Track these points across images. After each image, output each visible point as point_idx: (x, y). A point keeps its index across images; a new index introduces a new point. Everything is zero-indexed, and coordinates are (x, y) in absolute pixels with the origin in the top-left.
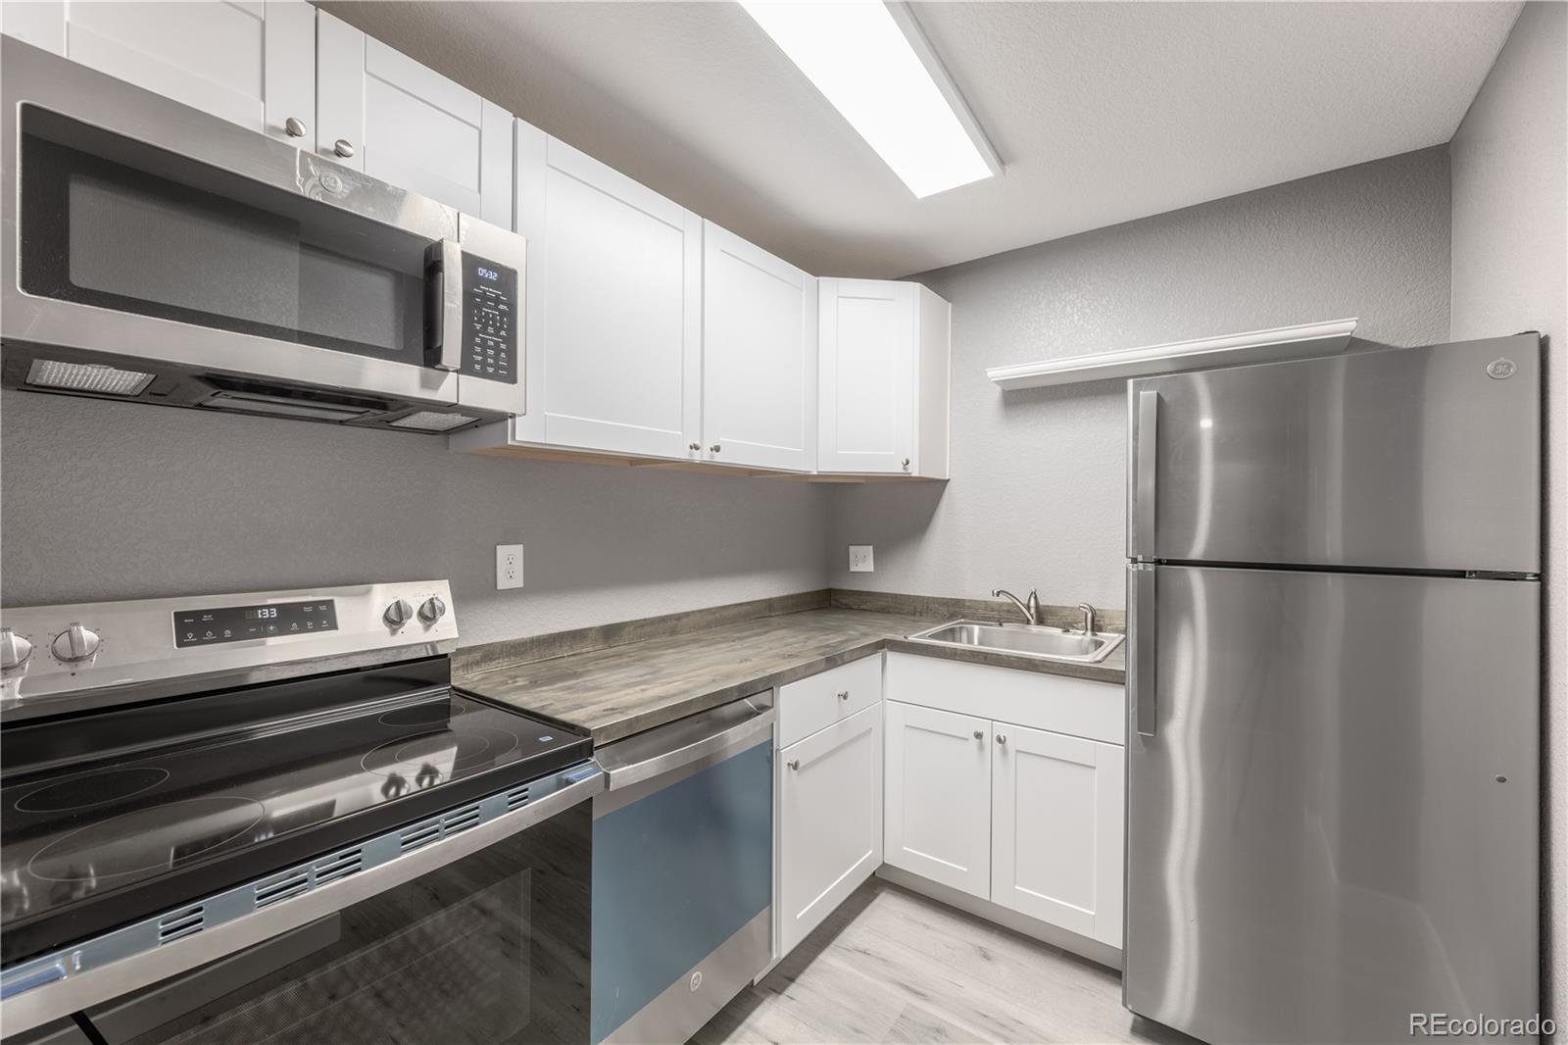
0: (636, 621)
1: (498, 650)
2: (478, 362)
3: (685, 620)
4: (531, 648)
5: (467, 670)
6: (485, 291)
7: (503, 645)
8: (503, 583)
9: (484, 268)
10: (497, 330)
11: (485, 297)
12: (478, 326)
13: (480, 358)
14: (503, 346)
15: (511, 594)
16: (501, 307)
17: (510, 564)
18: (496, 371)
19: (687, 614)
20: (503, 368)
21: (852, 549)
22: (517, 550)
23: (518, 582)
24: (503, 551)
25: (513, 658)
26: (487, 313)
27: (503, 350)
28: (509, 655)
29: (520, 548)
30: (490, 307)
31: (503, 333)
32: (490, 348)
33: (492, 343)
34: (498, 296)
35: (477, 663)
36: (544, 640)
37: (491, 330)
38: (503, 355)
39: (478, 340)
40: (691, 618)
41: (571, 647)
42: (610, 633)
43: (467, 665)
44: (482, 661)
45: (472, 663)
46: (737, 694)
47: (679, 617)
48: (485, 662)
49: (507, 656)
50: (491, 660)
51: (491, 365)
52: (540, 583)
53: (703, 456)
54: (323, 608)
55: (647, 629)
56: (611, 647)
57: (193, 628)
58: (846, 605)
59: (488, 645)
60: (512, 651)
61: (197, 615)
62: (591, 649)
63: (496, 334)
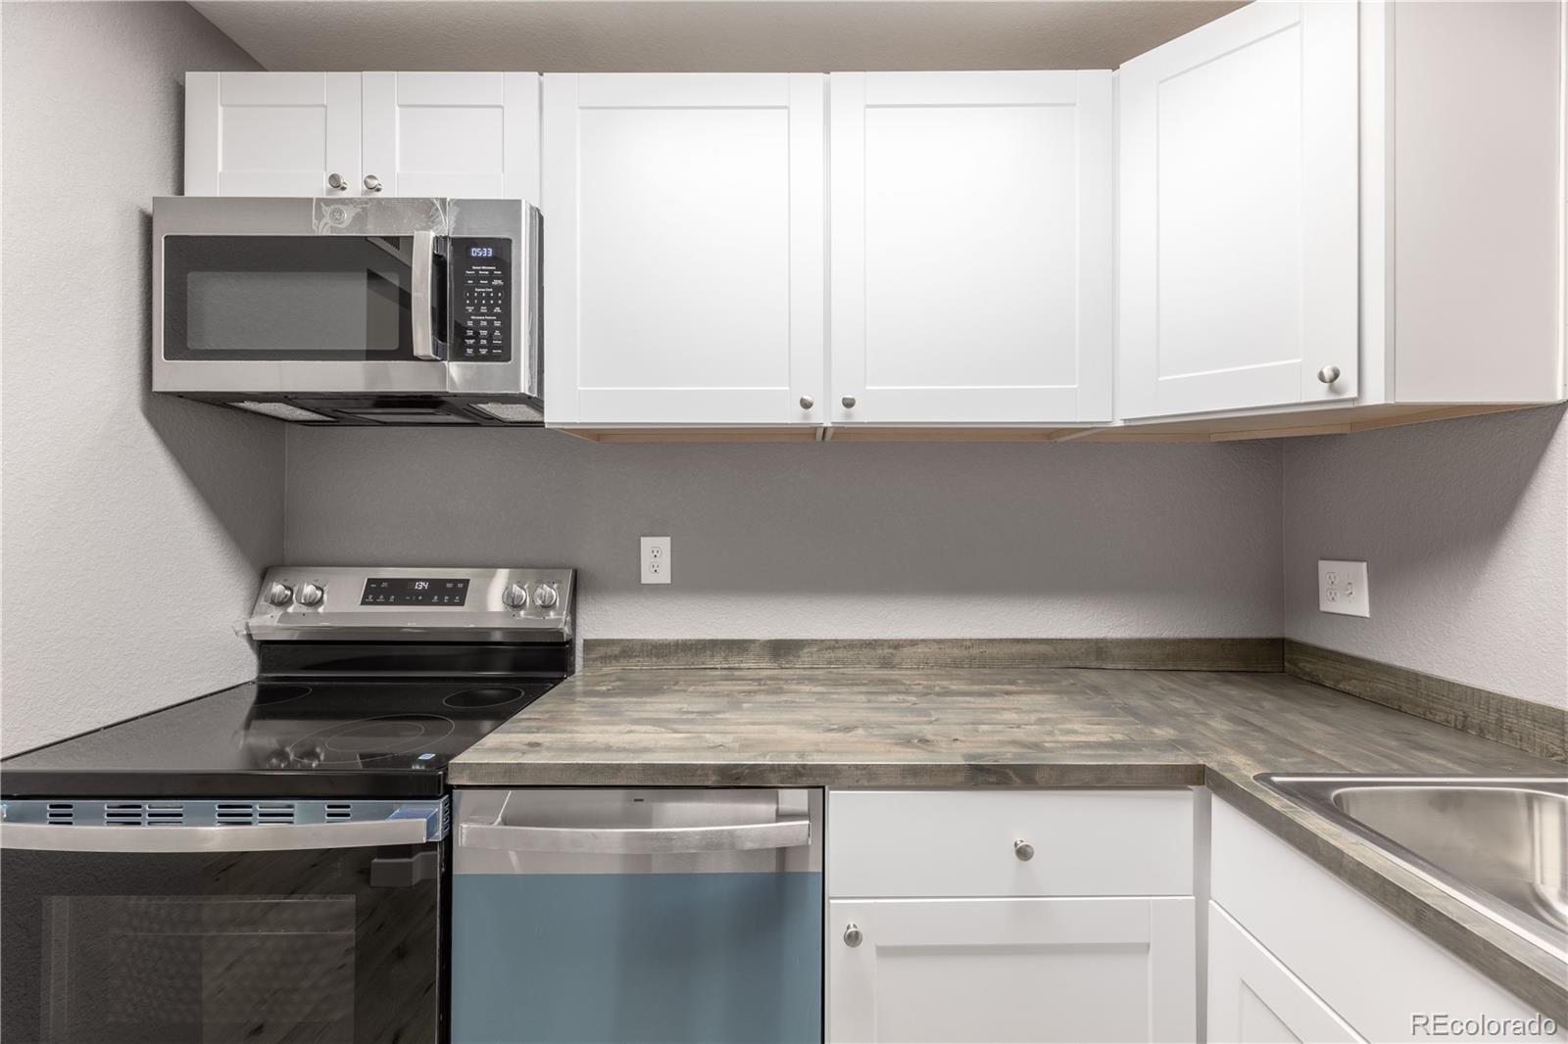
0: (822, 641)
1: (638, 648)
2: (470, 347)
3: (906, 651)
4: (676, 652)
5: (606, 663)
6: (477, 271)
7: (644, 643)
8: (647, 577)
9: (477, 247)
10: (491, 308)
11: (477, 278)
12: (470, 309)
13: (472, 341)
14: (497, 324)
15: (656, 589)
16: (496, 282)
17: (656, 557)
18: (490, 352)
19: (914, 643)
20: (497, 347)
21: (1324, 567)
22: (664, 543)
23: (664, 577)
24: (647, 544)
25: (654, 660)
26: (480, 293)
27: (497, 328)
28: (650, 655)
29: (667, 541)
30: (484, 286)
31: (497, 310)
32: (484, 328)
33: (485, 323)
34: (491, 272)
35: (616, 658)
36: (692, 645)
37: (484, 309)
38: (497, 333)
39: (470, 323)
40: (921, 649)
41: (726, 659)
42: (781, 650)
43: (605, 657)
44: (620, 657)
45: (610, 656)
46: (714, 778)
47: (897, 645)
48: (624, 657)
49: (647, 656)
50: (630, 657)
51: (483, 347)
52: (689, 581)
53: (827, 415)
54: (460, 585)
55: (840, 653)
56: (782, 668)
57: (378, 592)
58: (1309, 674)
59: (628, 640)
60: (654, 651)
61: (379, 581)
62: (752, 665)
63: (490, 313)
